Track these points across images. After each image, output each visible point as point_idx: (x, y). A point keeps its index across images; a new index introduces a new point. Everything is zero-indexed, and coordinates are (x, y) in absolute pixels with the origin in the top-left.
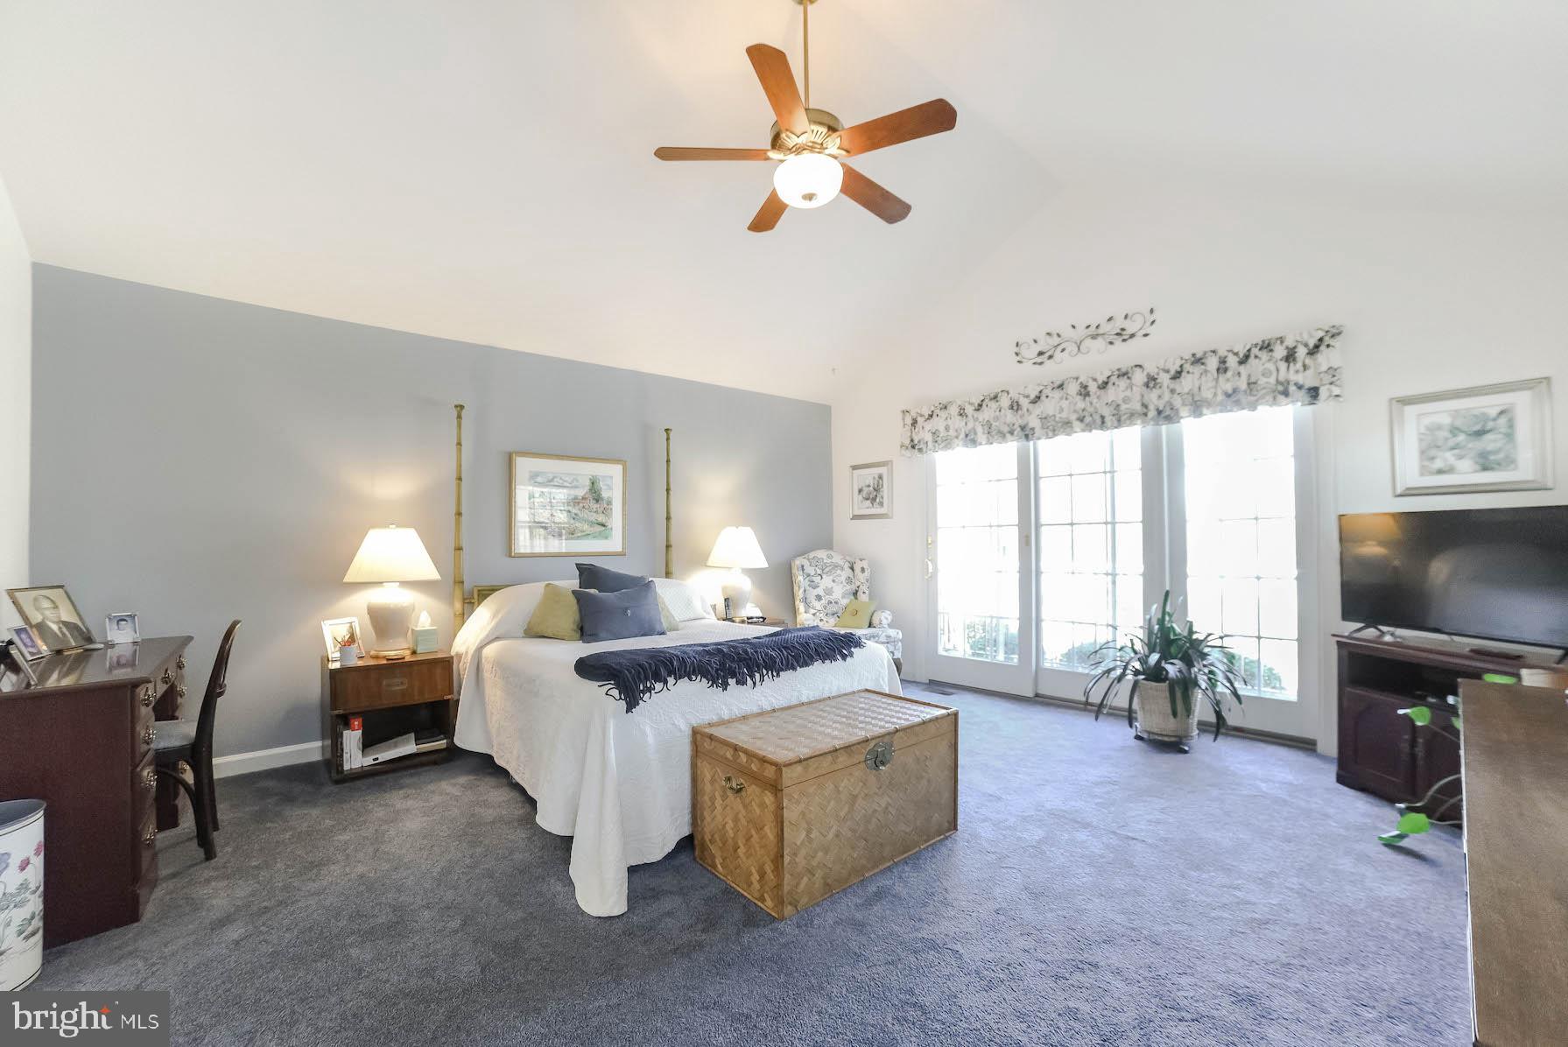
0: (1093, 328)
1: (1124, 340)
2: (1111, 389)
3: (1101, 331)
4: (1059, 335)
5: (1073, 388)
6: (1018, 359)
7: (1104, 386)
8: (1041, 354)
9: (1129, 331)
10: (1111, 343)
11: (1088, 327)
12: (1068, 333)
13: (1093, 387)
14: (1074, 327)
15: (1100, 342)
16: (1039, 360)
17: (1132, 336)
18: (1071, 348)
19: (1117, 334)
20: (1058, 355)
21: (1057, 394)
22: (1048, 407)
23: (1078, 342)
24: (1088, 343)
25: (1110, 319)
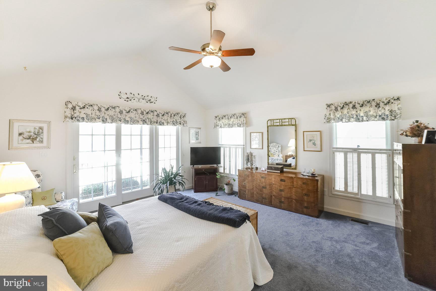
0: (143, 96)
1: (150, 103)
2: (149, 115)
3: (145, 98)
4: (134, 95)
5: (139, 112)
6: (120, 97)
7: (148, 113)
8: (128, 98)
9: (151, 101)
10: (147, 102)
11: (142, 96)
12: (136, 95)
13: (145, 113)
14: (139, 94)
15: (144, 101)
16: (127, 100)
17: (152, 102)
18: (136, 99)
19: (149, 100)
20: (132, 100)
21: (135, 112)
22: (132, 115)
23: (139, 99)
24: (141, 100)
25: (148, 96)
